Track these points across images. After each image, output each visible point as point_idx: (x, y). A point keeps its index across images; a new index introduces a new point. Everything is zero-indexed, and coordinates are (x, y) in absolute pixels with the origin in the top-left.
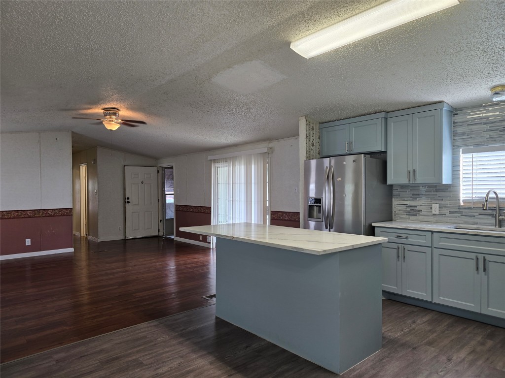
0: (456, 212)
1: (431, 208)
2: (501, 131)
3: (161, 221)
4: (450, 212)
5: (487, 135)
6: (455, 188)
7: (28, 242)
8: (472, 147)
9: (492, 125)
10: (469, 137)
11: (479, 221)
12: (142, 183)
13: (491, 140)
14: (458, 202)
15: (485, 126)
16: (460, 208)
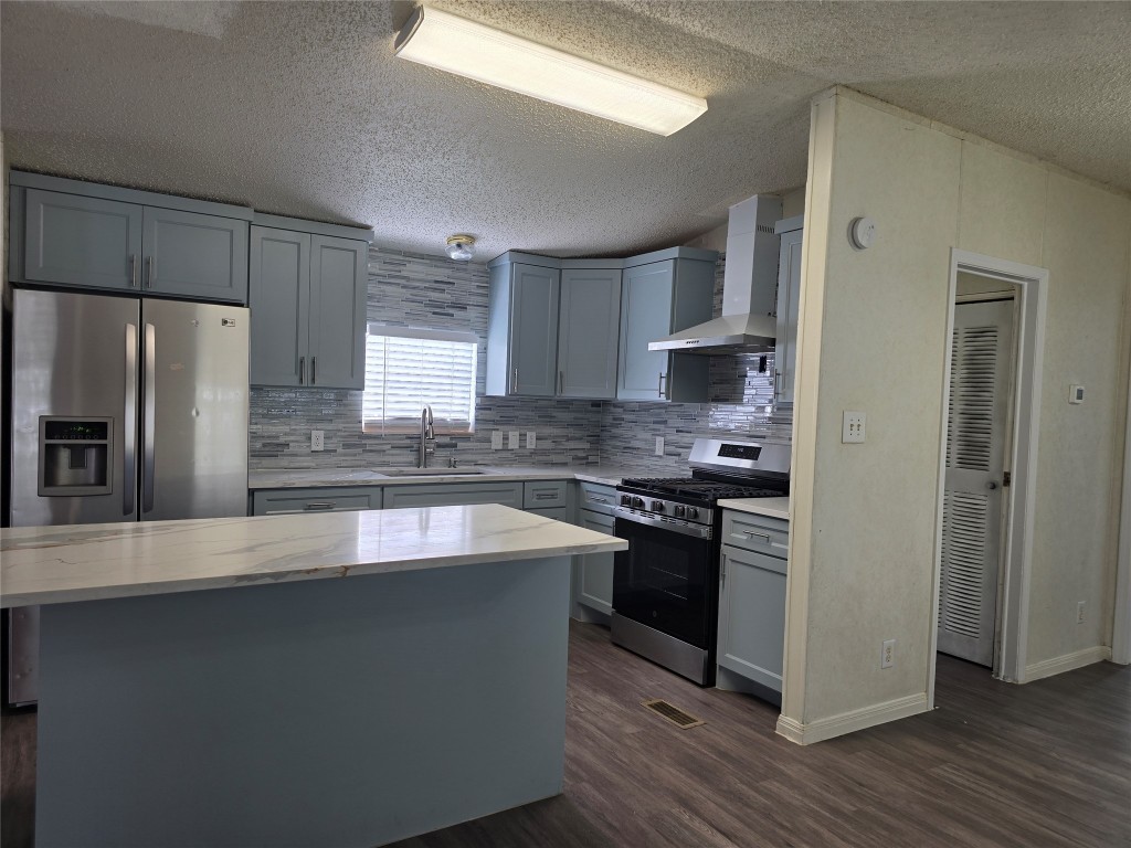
0: (354, 446)
1: (310, 438)
2: (426, 305)
4: (346, 446)
5: (408, 307)
6: (356, 398)
8: (384, 325)
9: (414, 292)
10: (380, 304)
11: (391, 459)
13: (412, 317)
14: (358, 425)
15: (404, 290)
16: (362, 436)
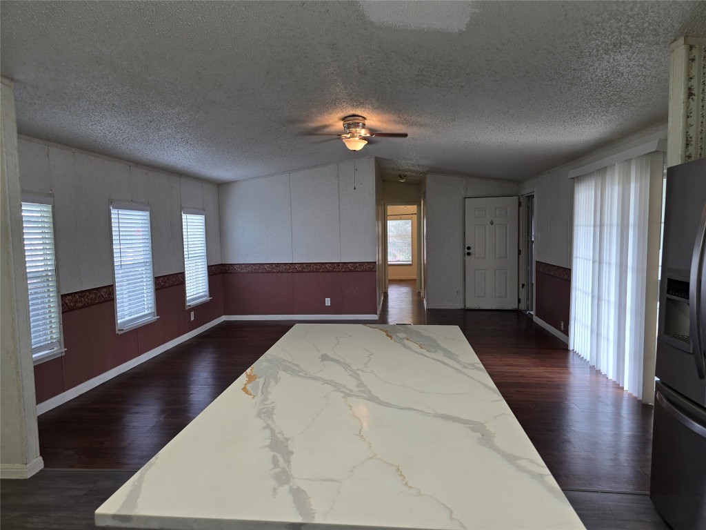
3: (523, 285)
7: (328, 302)
12: (492, 223)
